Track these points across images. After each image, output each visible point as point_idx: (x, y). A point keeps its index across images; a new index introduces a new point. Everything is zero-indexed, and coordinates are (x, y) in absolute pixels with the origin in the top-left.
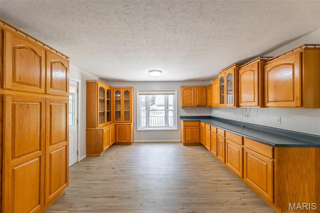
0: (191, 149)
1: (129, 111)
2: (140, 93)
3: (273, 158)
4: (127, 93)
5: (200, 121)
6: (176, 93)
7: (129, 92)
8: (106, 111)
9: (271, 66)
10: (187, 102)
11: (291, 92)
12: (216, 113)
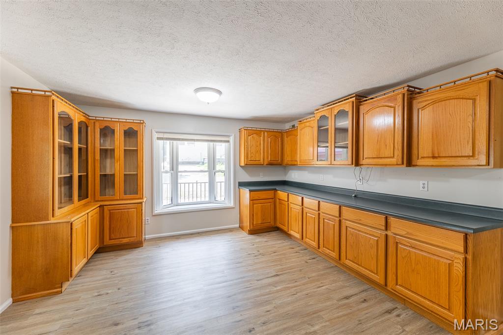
0: (265, 240)
1: (137, 174)
2: (161, 135)
3: (466, 251)
4: (131, 134)
5: (276, 189)
6: (231, 139)
7: (137, 131)
8: (76, 174)
9: (426, 101)
10: (252, 156)
11: (468, 143)
12: (295, 176)
